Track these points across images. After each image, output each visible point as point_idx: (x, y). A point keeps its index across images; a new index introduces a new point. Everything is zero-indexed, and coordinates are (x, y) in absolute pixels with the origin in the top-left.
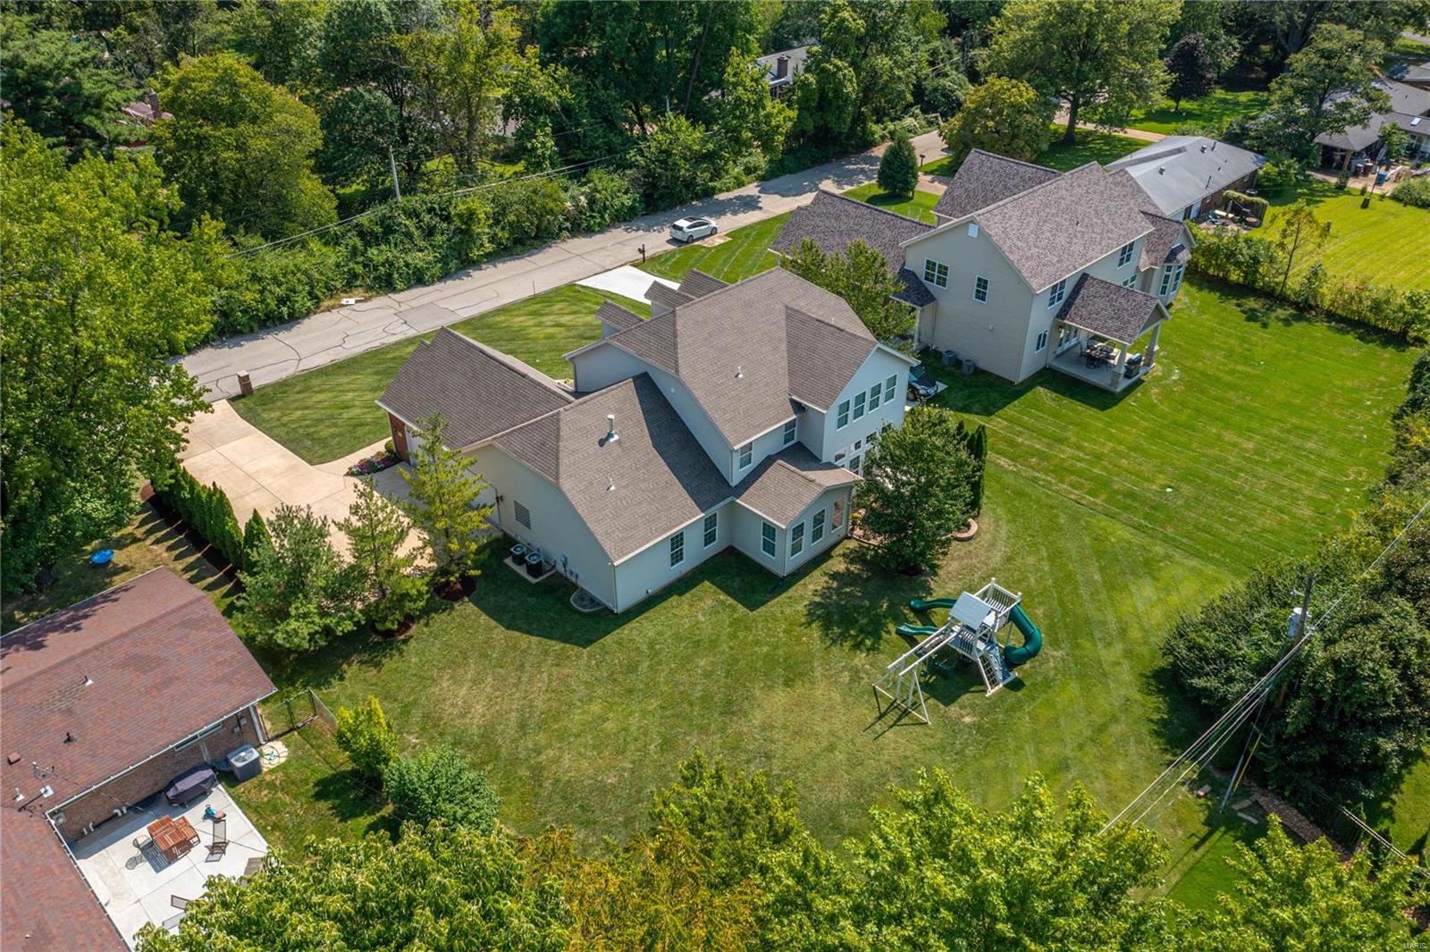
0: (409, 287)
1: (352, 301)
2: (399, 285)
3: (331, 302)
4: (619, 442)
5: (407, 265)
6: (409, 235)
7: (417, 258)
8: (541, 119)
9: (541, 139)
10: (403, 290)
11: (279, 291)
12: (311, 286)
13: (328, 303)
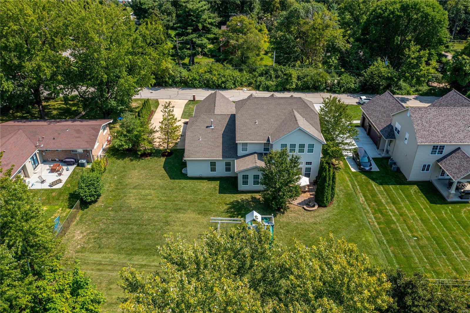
0: (264, 91)
1: (246, 89)
2: (261, 89)
3: (240, 88)
4: (212, 129)
5: (265, 84)
6: (271, 76)
7: (270, 83)
8: (336, 53)
9: (333, 59)
10: (261, 91)
11: (224, 79)
12: (235, 81)
13: (239, 88)
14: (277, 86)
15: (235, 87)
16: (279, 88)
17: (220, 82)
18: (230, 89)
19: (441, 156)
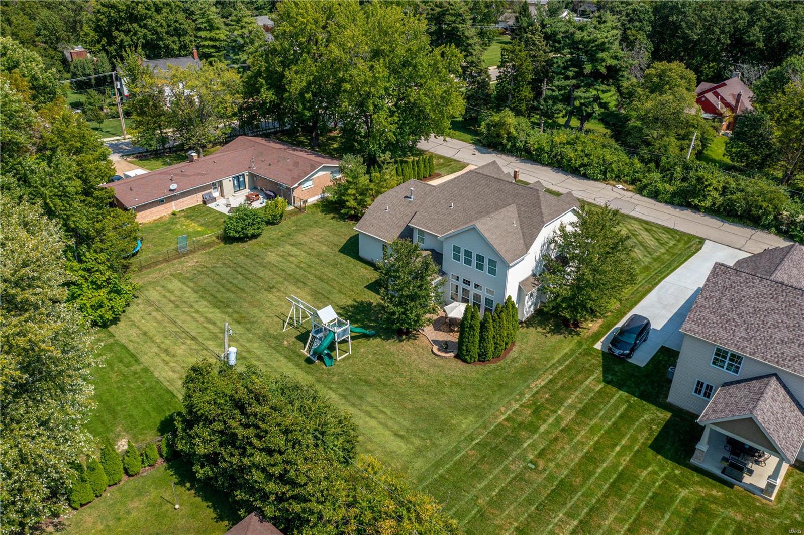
0: (649, 197)
1: (622, 187)
2: (645, 192)
4: (410, 202)
5: (656, 187)
7: (664, 187)
10: (644, 196)
11: (586, 160)
12: (606, 169)
13: (612, 182)
14: (674, 195)
15: (605, 179)
16: (677, 200)
17: (578, 163)
18: (593, 179)
19: (732, 376)
